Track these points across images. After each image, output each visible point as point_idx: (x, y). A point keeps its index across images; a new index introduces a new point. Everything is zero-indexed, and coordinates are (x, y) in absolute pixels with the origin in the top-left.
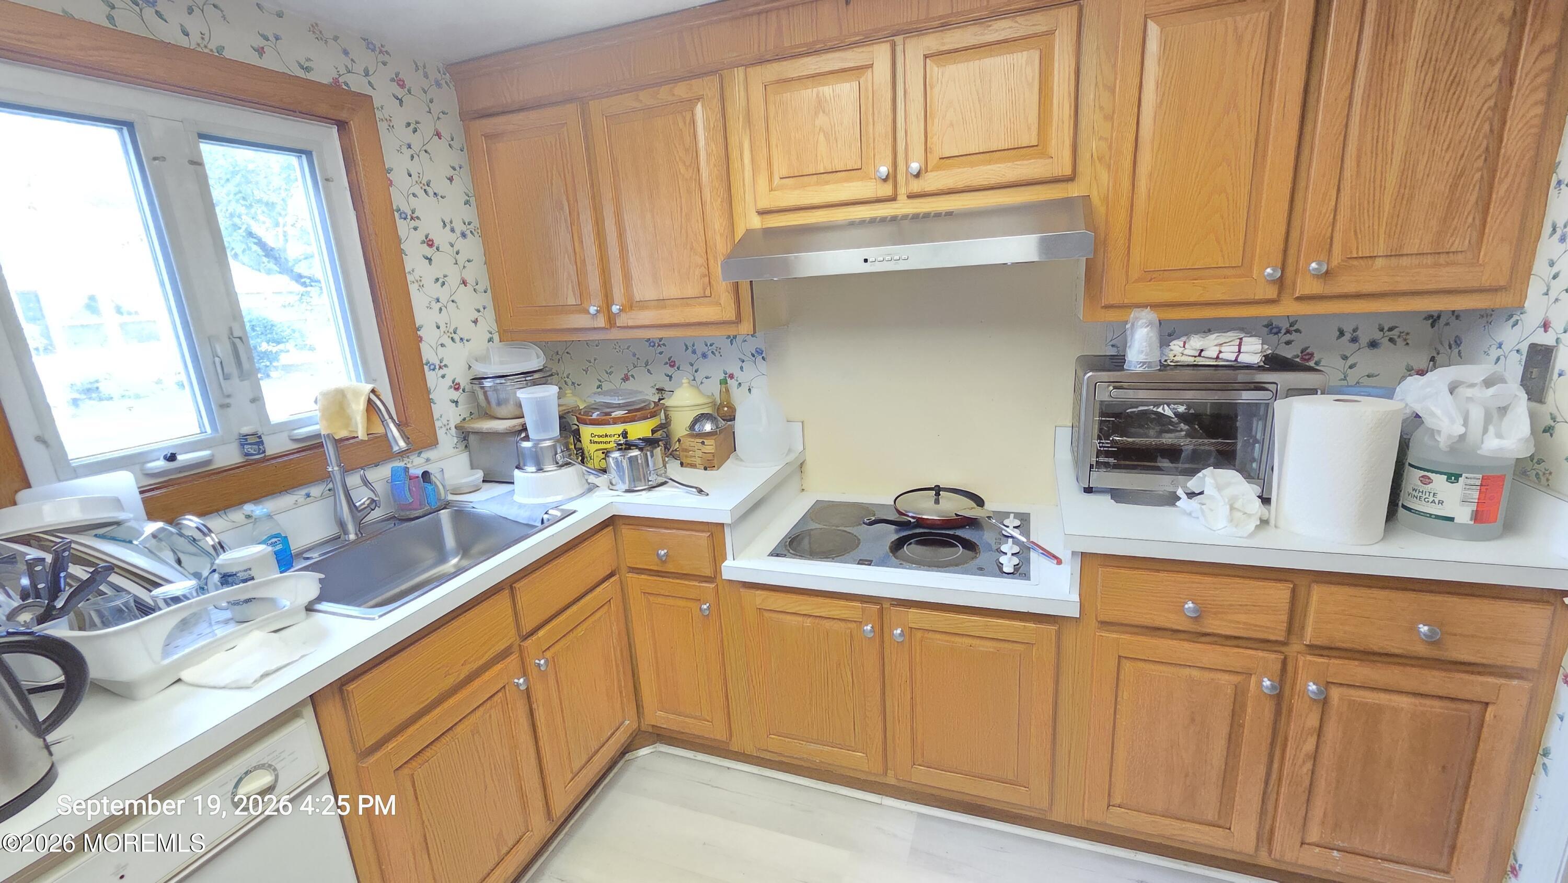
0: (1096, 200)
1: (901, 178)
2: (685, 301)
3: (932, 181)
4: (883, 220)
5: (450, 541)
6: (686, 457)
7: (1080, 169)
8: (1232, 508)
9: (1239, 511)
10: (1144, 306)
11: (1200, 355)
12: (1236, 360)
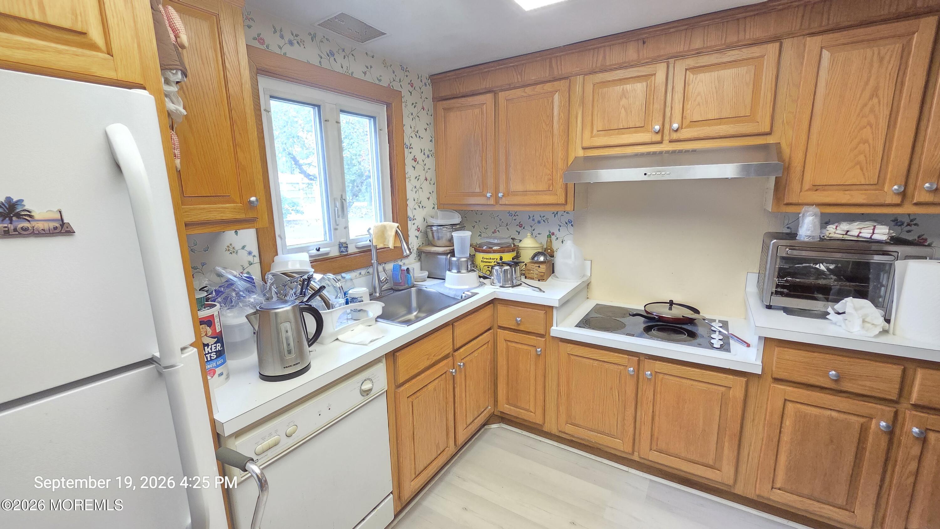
0: (784, 145)
1: (666, 131)
2: (537, 192)
3: (686, 133)
4: (654, 153)
5: (414, 304)
6: (529, 273)
7: (775, 129)
8: (864, 321)
9: (869, 323)
10: (812, 205)
11: (846, 234)
12: (871, 238)
